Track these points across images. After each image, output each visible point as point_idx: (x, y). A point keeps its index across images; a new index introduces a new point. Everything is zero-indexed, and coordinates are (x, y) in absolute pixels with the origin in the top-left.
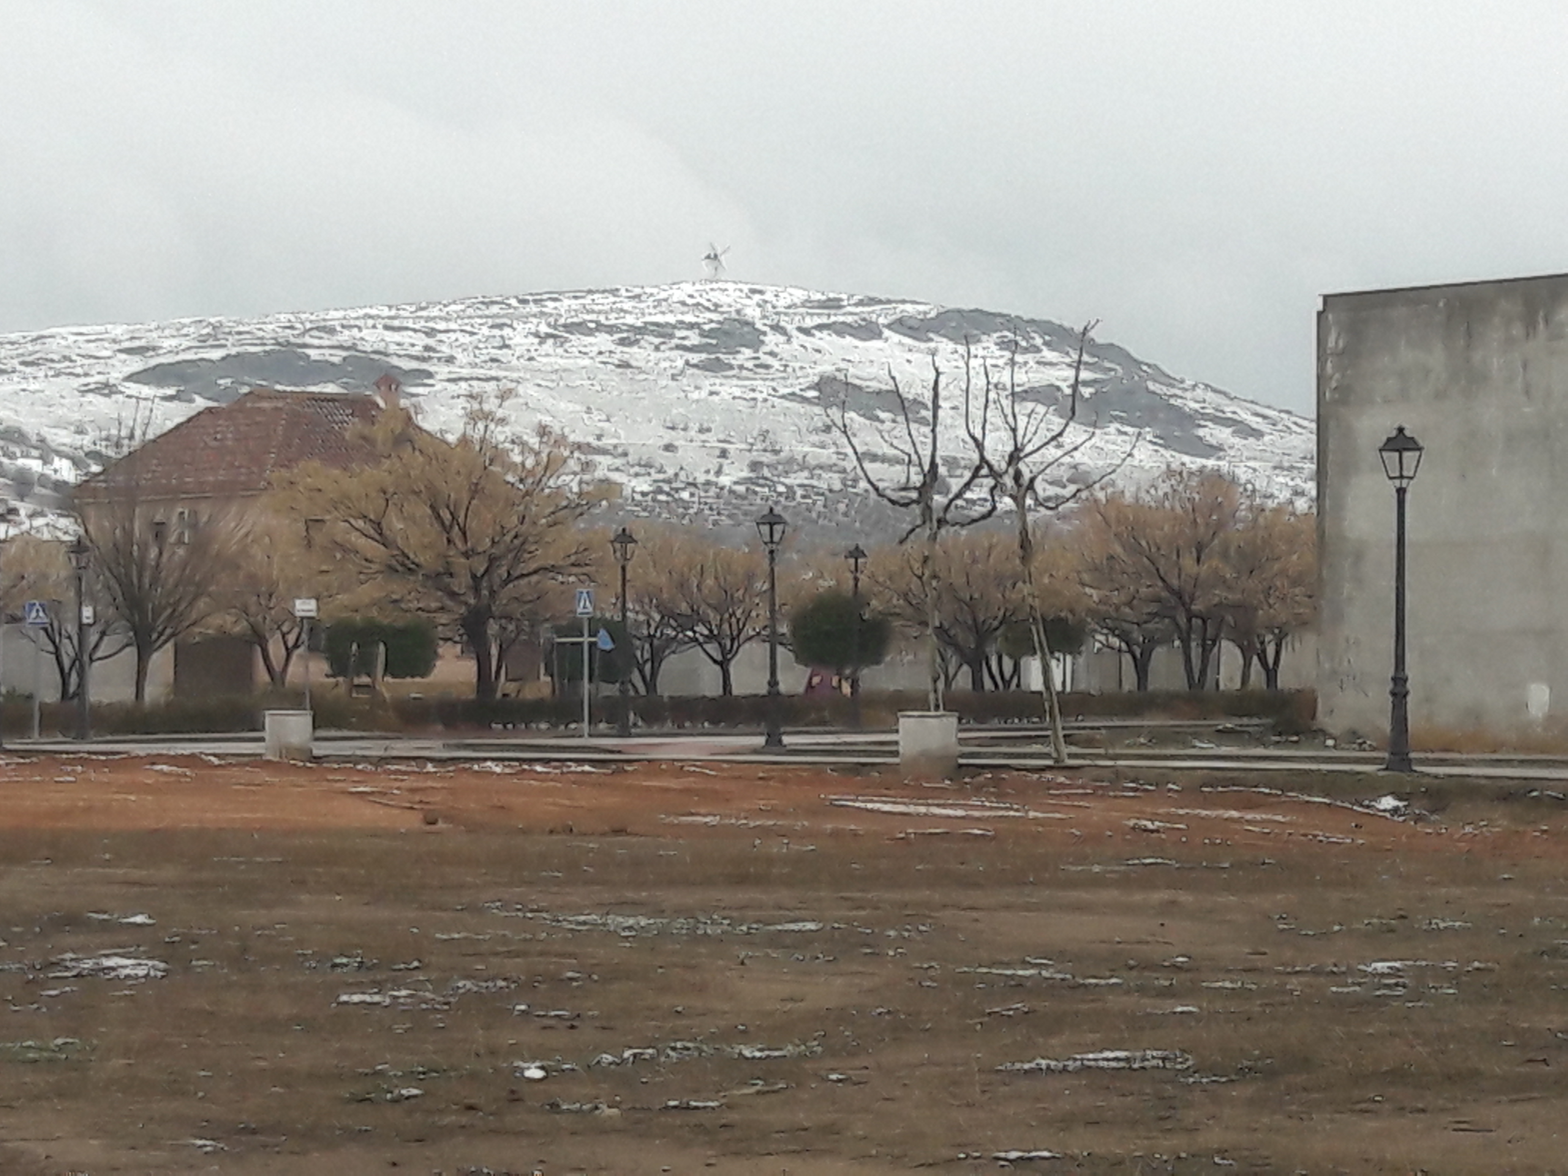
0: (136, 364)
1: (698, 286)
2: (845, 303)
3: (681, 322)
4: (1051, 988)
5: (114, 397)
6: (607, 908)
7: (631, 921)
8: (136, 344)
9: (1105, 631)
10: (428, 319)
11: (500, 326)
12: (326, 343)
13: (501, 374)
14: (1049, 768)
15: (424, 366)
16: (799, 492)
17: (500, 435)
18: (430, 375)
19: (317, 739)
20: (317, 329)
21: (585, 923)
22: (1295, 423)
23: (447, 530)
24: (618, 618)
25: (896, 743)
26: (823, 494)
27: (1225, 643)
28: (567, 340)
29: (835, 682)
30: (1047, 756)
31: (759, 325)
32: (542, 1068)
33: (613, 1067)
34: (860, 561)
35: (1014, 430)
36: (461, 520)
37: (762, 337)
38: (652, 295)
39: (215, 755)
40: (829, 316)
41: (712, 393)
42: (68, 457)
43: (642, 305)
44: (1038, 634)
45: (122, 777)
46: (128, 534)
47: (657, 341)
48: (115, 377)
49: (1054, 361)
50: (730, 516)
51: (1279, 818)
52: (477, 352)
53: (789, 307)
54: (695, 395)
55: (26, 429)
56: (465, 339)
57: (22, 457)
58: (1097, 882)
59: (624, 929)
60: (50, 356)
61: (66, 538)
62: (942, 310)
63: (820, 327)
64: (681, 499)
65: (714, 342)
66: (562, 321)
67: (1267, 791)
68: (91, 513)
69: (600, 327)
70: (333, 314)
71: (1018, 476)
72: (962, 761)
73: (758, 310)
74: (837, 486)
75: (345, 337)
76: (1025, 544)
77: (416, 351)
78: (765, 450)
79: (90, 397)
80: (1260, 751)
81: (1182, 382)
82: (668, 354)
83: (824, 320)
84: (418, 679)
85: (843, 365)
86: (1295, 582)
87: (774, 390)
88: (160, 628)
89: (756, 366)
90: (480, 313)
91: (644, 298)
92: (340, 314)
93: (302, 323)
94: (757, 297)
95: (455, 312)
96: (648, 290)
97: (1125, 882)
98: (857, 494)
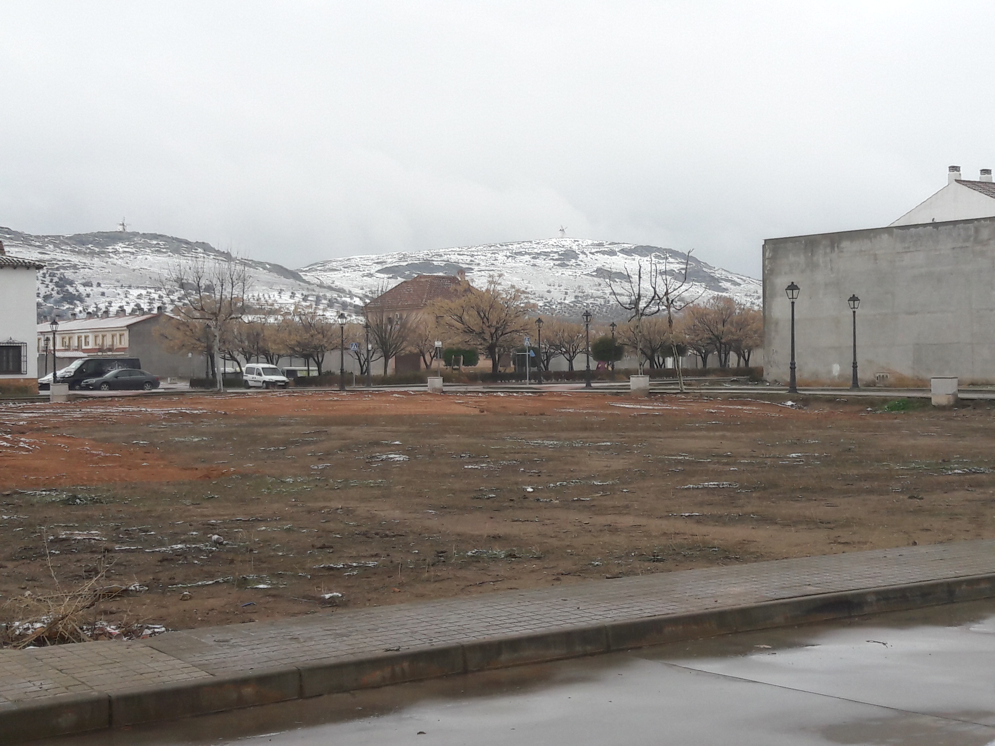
0: (379, 267)
1: (558, 240)
2: (605, 244)
3: (552, 251)
4: (689, 463)
5: (373, 278)
6: (543, 438)
7: (552, 442)
8: (379, 261)
9: (692, 349)
10: (471, 251)
11: (494, 253)
12: (439, 259)
13: (494, 269)
14: (678, 393)
15: (470, 266)
16: (591, 305)
17: (499, 288)
18: (472, 269)
19: (444, 386)
20: (436, 255)
21: (537, 443)
22: (751, 281)
23: (482, 319)
24: (537, 346)
25: (629, 385)
26: (598, 306)
27: (731, 353)
28: (515, 257)
29: (606, 366)
30: (678, 389)
31: (577, 252)
32: (532, 488)
33: (554, 488)
34: (614, 327)
35: (666, 285)
36: (487, 316)
37: (578, 256)
38: (543, 242)
39: (412, 391)
40: (600, 248)
41: (562, 274)
42: (359, 297)
43: (539, 246)
44: (674, 350)
45: (384, 398)
46: (381, 321)
47: (545, 257)
48: (372, 271)
49: (673, 262)
50: (569, 313)
51: (755, 408)
52: (487, 262)
53: (587, 246)
54: (557, 275)
55: (344, 288)
56: (484, 258)
57: (344, 297)
58: (699, 429)
59: (550, 445)
60: (352, 265)
61: (361, 323)
62: (636, 246)
63: (597, 252)
64: (553, 308)
65: (563, 257)
66: (514, 251)
67: (750, 400)
68: (370, 315)
69: (526, 253)
70: (441, 250)
71: (668, 299)
72: (651, 391)
73: (577, 247)
74: (603, 303)
75: (445, 258)
76: (670, 321)
77: (468, 262)
78: (580, 292)
79: (365, 278)
80: (745, 387)
81: (714, 268)
82: (548, 261)
83: (598, 250)
84: (473, 367)
85: (604, 264)
86: (755, 332)
87: (582, 272)
88: (391, 351)
89: (577, 265)
90: (488, 249)
91: (540, 243)
92: (444, 250)
93: (431, 253)
94: (576, 243)
95: (480, 249)
96: (542, 241)
97: (707, 429)
98: (609, 306)
